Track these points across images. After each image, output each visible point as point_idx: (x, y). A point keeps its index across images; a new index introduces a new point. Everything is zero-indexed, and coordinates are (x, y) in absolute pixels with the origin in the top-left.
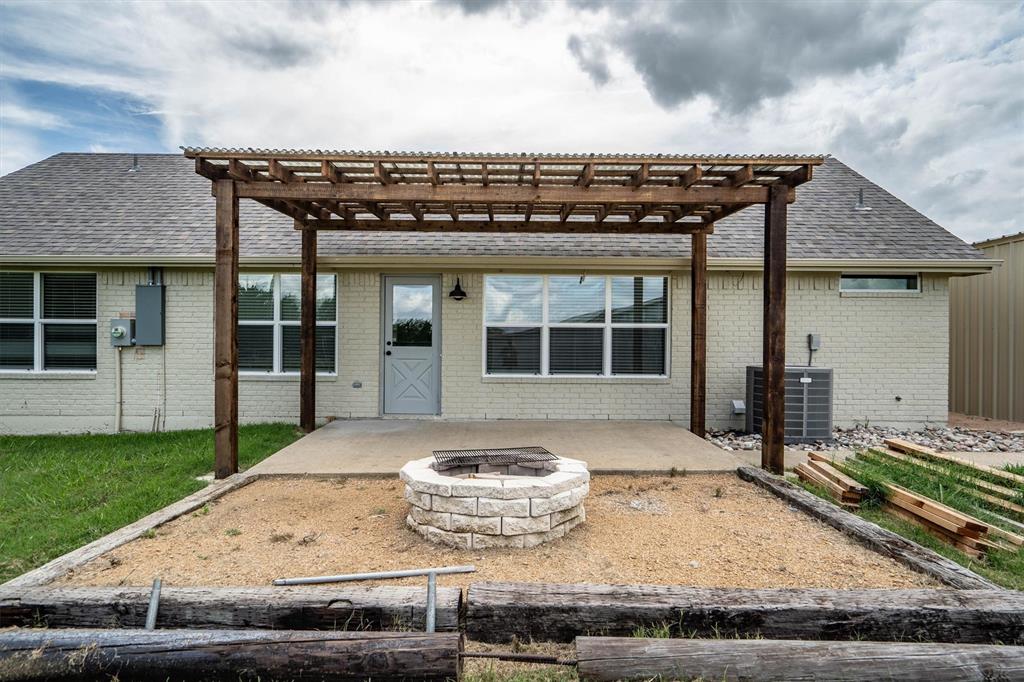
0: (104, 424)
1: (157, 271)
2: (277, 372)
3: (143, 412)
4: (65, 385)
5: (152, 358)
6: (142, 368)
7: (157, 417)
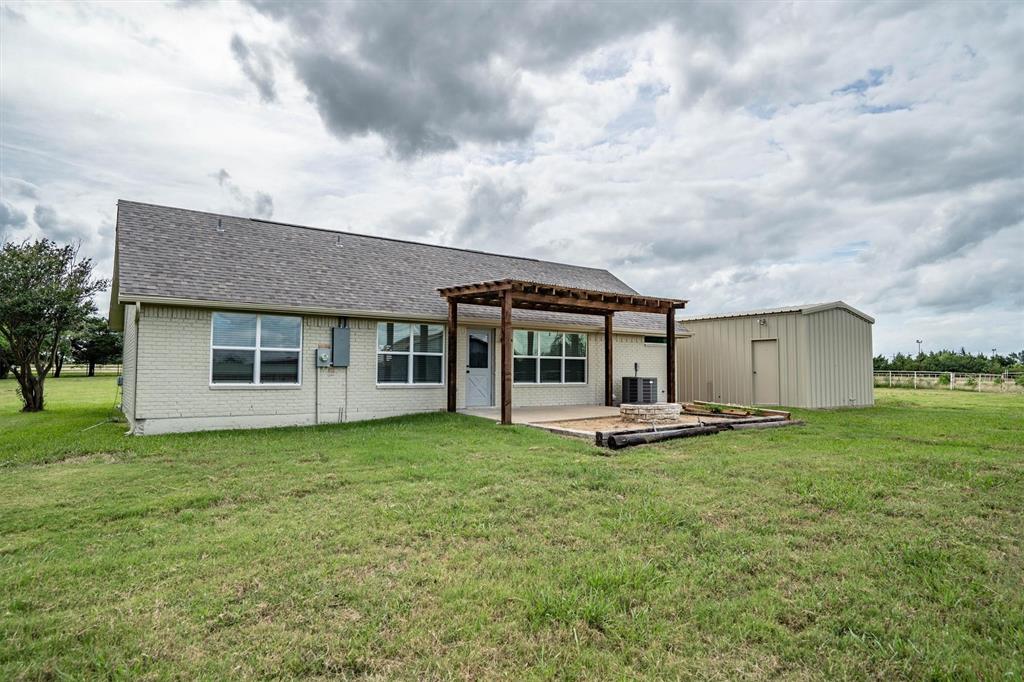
0: (305, 419)
1: (343, 319)
2: (411, 383)
3: (332, 410)
4: (280, 393)
5: (340, 374)
6: (331, 382)
7: (341, 412)
